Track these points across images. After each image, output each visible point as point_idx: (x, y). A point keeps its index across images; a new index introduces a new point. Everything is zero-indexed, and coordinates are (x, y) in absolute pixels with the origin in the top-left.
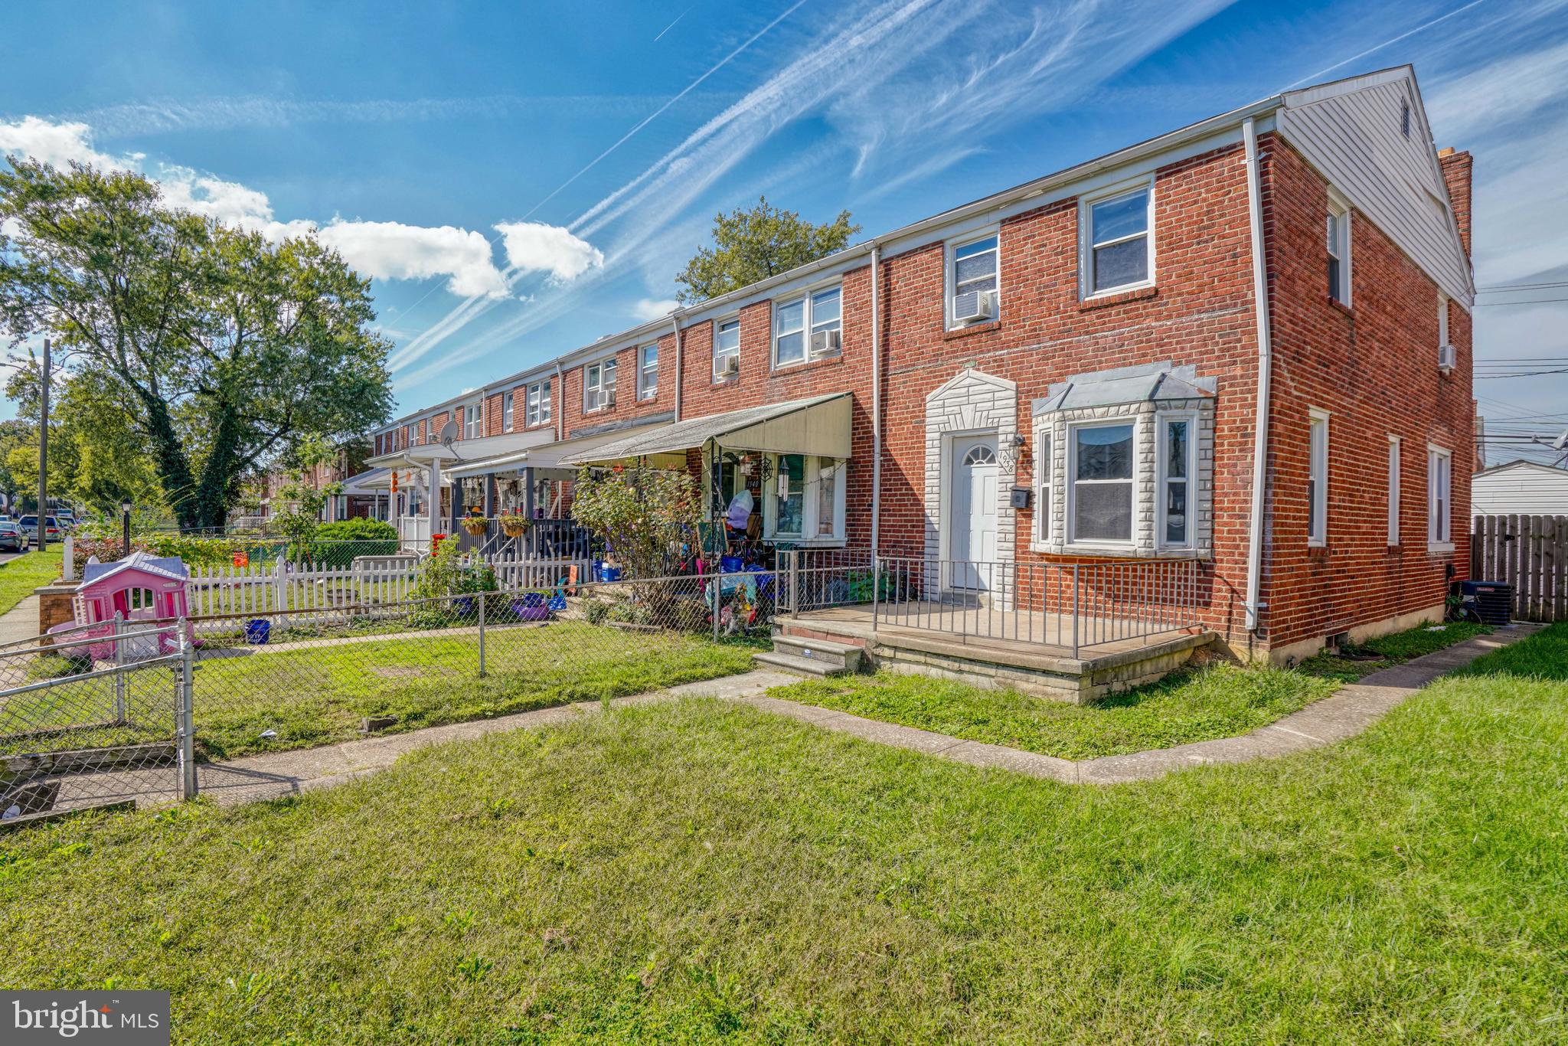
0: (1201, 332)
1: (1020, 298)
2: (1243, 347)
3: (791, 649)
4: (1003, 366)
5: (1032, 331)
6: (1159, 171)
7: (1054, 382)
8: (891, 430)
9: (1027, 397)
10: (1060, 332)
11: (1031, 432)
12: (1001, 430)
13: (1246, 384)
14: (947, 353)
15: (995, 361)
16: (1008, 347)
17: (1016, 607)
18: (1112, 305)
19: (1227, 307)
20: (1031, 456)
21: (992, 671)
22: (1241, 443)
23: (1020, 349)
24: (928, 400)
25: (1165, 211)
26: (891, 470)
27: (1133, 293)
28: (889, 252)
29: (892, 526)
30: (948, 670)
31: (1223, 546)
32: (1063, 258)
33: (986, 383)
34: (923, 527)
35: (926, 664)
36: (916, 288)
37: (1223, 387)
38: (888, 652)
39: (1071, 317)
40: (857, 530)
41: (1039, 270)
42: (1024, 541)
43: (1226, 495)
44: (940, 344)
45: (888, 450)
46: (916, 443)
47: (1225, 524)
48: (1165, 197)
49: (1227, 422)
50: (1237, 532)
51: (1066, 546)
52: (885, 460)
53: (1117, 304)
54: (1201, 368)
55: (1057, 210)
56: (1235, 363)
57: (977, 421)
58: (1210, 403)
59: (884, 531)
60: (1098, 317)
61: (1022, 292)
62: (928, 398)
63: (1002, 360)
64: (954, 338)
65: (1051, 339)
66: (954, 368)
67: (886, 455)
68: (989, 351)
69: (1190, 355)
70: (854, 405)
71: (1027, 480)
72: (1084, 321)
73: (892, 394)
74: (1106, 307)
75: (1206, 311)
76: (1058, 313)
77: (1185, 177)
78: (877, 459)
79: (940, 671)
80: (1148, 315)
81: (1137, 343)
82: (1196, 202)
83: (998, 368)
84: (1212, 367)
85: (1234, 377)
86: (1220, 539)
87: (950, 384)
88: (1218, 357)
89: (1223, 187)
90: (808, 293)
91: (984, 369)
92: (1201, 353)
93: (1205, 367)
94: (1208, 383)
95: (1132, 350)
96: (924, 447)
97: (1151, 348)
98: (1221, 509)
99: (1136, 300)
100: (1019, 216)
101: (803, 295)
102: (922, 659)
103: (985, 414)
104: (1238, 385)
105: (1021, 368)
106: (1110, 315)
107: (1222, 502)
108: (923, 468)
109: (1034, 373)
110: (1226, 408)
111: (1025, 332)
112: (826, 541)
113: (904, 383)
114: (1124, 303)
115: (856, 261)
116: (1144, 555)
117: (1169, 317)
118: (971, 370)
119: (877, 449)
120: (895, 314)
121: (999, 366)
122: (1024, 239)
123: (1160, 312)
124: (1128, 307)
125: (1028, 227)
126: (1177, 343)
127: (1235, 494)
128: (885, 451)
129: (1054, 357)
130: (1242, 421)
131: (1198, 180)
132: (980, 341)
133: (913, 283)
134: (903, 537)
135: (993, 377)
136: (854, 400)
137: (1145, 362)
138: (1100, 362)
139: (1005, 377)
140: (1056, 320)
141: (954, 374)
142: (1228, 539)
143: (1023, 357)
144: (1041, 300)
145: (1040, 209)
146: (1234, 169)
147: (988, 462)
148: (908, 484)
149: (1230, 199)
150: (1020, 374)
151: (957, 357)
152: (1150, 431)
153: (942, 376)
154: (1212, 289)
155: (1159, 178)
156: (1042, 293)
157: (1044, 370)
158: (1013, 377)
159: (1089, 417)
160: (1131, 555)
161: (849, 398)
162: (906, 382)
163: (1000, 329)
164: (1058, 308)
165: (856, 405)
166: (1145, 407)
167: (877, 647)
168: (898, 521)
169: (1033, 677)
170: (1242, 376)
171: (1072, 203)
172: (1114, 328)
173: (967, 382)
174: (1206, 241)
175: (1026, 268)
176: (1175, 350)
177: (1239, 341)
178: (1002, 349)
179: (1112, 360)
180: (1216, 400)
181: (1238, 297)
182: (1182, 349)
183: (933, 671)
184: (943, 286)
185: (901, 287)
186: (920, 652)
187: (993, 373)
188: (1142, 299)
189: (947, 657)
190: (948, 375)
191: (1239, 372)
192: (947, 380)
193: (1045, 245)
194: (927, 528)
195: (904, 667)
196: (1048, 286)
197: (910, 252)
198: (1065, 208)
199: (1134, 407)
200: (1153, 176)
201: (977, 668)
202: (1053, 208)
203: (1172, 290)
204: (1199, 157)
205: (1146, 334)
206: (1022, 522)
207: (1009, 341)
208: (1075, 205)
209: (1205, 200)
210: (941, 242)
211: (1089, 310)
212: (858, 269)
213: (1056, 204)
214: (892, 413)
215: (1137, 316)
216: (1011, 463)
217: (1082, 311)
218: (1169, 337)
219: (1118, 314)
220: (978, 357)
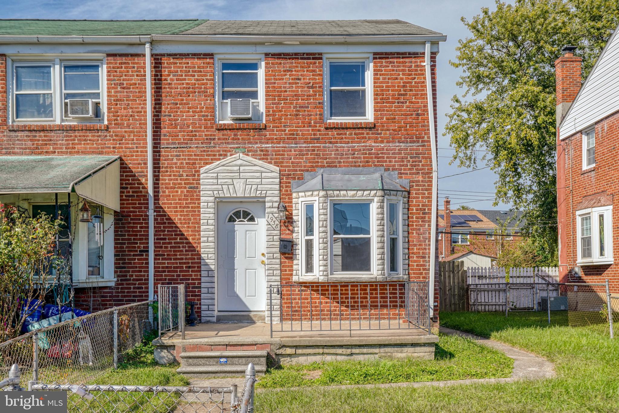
0: (400, 153)
1: (281, 111)
2: (423, 165)
3: (203, 361)
4: (268, 155)
5: (290, 134)
6: (375, 54)
7: (308, 171)
8: (164, 192)
9: (287, 179)
10: (311, 139)
11: (291, 202)
12: (267, 199)
13: (424, 185)
14: (219, 139)
15: (262, 151)
16: (272, 143)
17: (282, 320)
18: (347, 128)
19: (414, 142)
20: (292, 218)
21: (376, 350)
22: (422, 218)
23: (282, 145)
24: (201, 172)
25: (379, 79)
26: (165, 223)
27: (361, 123)
28: (161, 49)
29: (167, 267)
30: (341, 355)
31: (414, 273)
32: (313, 91)
33: (255, 165)
34: (200, 267)
35: (323, 354)
36: (187, 84)
37: (413, 186)
38: (289, 351)
39: (319, 130)
40: (129, 272)
41: (296, 95)
42: (287, 275)
43: (415, 245)
44: (213, 131)
45: (161, 208)
46: (190, 203)
47: (415, 261)
48: (379, 70)
49: (415, 206)
50: (421, 265)
51: (330, 276)
52: (157, 216)
53: (350, 128)
54: (401, 174)
55: (309, 59)
56: (418, 173)
57: (247, 191)
58: (406, 193)
59: (159, 272)
60: (338, 134)
61: (282, 107)
62: (202, 170)
63: (267, 151)
64: (226, 129)
65: (305, 142)
66: (225, 151)
67: (159, 212)
68: (256, 143)
69: (394, 165)
70: (121, 168)
71: (288, 234)
72: (328, 134)
73: (164, 163)
74: (343, 128)
75: (403, 142)
76: (310, 126)
77: (391, 62)
78: (151, 213)
79: (334, 357)
80: (369, 138)
81: (363, 154)
82: (397, 79)
83: (264, 156)
84: (407, 174)
85: (419, 181)
86: (412, 270)
87: (223, 161)
88: (410, 169)
89: (411, 75)
90: (57, 61)
91: (253, 155)
92: (401, 166)
93: (403, 174)
94: (405, 182)
95: (360, 158)
96: (199, 207)
97: (372, 158)
98: (413, 253)
99: (362, 128)
100: (280, 54)
101: (53, 61)
102: (321, 351)
103: (254, 187)
104: (420, 186)
105: (283, 159)
106: (345, 134)
107: (413, 249)
108: (199, 223)
109: (292, 163)
110: (414, 198)
111: (286, 134)
112: (96, 281)
113: (177, 156)
114: (354, 128)
115: (124, 47)
116: (381, 280)
117: (382, 142)
118: (241, 155)
119: (151, 206)
120: (166, 101)
121: (264, 155)
122: (284, 71)
123: (377, 138)
124: (357, 131)
125: (287, 63)
126: (387, 158)
127: (420, 245)
128: (158, 209)
129: (307, 154)
130: (423, 205)
131: (398, 66)
132: (248, 135)
133: (185, 79)
134: (179, 276)
135: (261, 162)
136: (122, 164)
137: (369, 166)
138: (340, 162)
139: (270, 163)
140: (309, 130)
141: (226, 155)
142: (416, 269)
143: (284, 151)
144: (297, 115)
145: (296, 54)
146: (417, 66)
147: (248, 221)
148: (183, 235)
149: (415, 83)
150: (282, 162)
151: (228, 143)
152: (382, 207)
153: (215, 155)
154: (406, 130)
155: (374, 58)
156: (298, 111)
157: (301, 162)
158: (276, 164)
159: (344, 196)
160: (374, 280)
161: (118, 163)
162: (180, 156)
163: (265, 129)
164: (310, 123)
165: (124, 168)
166: (380, 193)
167: (280, 348)
168: (173, 263)
169: (405, 349)
170: (422, 181)
171: (318, 57)
172: (348, 143)
173: (239, 162)
174: (403, 103)
175: (286, 91)
176: (386, 161)
177: (421, 162)
178: (267, 143)
179: (347, 162)
180: (409, 193)
181: (420, 138)
182: (390, 162)
183: (328, 358)
184: (214, 88)
185: (172, 80)
186: (318, 347)
187: (260, 159)
188: (366, 128)
189: (341, 346)
190: (220, 155)
191: (421, 179)
192: (219, 159)
193: (299, 79)
194: (203, 268)
195: (302, 359)
196: (302, 107)
197: (181, 55)
198: (313, 59)
199: (373, 193)
200: (371, 56)
201: (365, 350)
202: (305, 56)
203: (383, 126)
204: (398, 53)
205: (369, 150)
206: (285, 262)
207: (272, 139)
208: (321, 59)
209: (402, 79)
210: (212, 55)
211: (332, 128)
212: (126, 55)
213: (307, 54)
214: (165, 179)
215: (363, 138)
216: (277, 222)
217: (327, 129)
218: (382, 153)
219: (351, 134)
220: (247, 146)
